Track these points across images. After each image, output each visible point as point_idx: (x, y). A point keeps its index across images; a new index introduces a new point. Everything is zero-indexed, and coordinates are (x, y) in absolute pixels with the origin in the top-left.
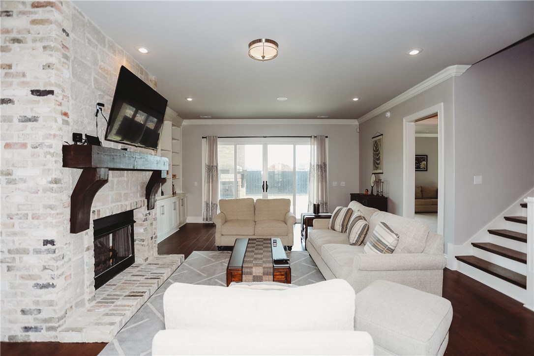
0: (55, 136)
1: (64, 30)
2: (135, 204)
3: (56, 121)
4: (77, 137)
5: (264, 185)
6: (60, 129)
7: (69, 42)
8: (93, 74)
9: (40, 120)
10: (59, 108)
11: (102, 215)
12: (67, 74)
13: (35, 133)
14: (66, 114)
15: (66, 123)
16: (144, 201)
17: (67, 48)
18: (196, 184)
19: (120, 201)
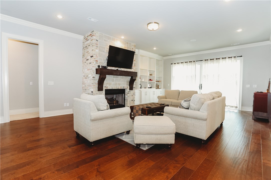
0: (93, 66)
1: (96, 40)
2: (123, 87)
3: (94, 63)
4: (99, 66)
5: (200, 86)
6: (95, 65)
7: (98, 43)
8: (106, 49)
9: (91, 63)
10: (95, 60)
11: (108, 88)
12: (97, 51)
13: (90, 66)
14: (97, 61)
15: (96, 63)
16: (128, 87)
17: (97, 44)
18: (169, 85)
19: (117, 85)
